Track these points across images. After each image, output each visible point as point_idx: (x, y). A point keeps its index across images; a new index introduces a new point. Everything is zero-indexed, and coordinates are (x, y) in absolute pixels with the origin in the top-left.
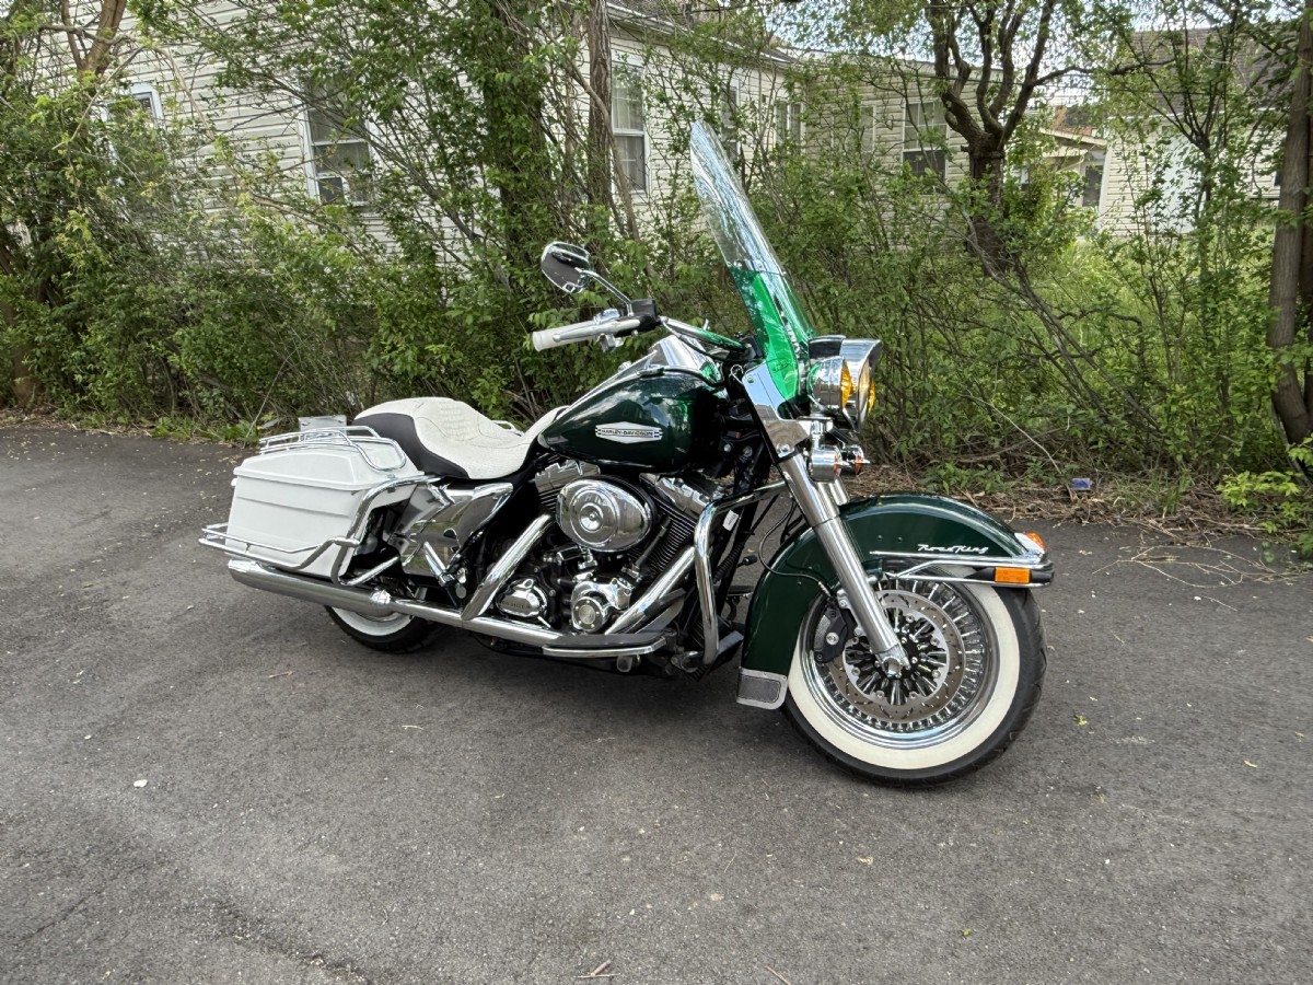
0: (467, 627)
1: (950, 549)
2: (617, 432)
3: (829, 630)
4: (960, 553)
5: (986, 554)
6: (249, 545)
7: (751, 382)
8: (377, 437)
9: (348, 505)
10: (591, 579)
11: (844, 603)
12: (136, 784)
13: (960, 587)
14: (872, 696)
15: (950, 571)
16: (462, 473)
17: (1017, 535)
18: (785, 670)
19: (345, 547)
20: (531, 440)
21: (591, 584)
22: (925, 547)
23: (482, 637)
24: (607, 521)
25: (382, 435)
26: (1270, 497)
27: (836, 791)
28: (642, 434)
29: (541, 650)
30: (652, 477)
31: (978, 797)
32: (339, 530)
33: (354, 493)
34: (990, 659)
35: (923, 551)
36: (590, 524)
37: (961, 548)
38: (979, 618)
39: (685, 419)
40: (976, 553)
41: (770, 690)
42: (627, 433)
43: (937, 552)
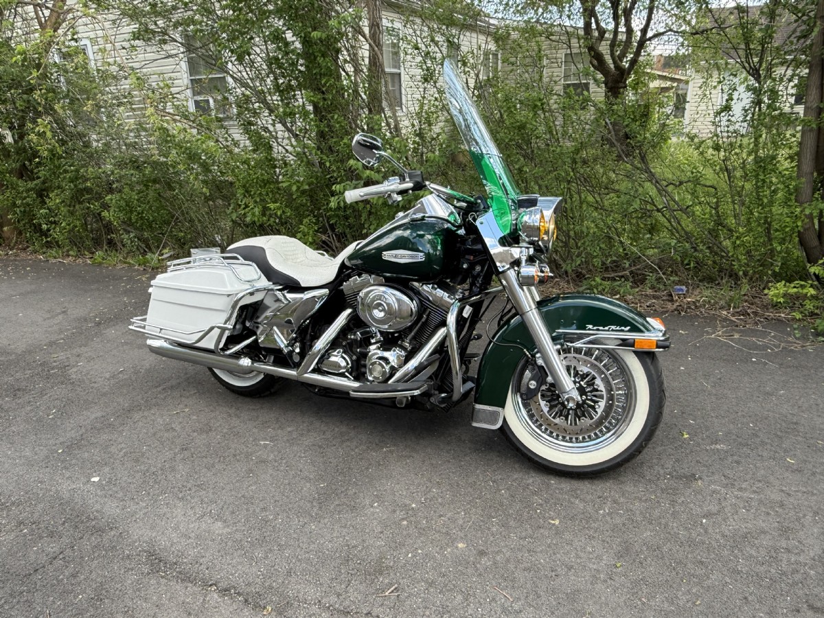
0: (300, 380)
1: (606, 328)
2: (396, 256)
3: (530, 380)
4: (613, 330)
5: (629, 331)
6: (161, 329)
7: (482, 223)
8: (242, 260)
9: (224, 304)
10: (379, 348)
11: (540, 362)
12: (93, 480)
13: (613, 352)
14: (557, 421)
15: (607, 342)
16: (297, 283)
17: (648, 319)
18: (503, 406)
19: (223, 330)
20: (340, 262)
21: (379, 352)
22: (590, 326)
23: (310, 386)
24: (390, 313)
25: (245, 260)
26: (797, 297)
27: (534, 480)
28: (412, 257)
29: (348, 393)
30: (416, 284)
31: (623, 483)
32: (219, 319)
33: (229, 295)
34: (630, 396)
35: (589, 329)
36: (379, 314)
37: (613, 327)
38: (624, 372)
39: (439, 248)
40: (622, 331)
41: (493, 417)
42: (403, 257)
43: (598, 330)
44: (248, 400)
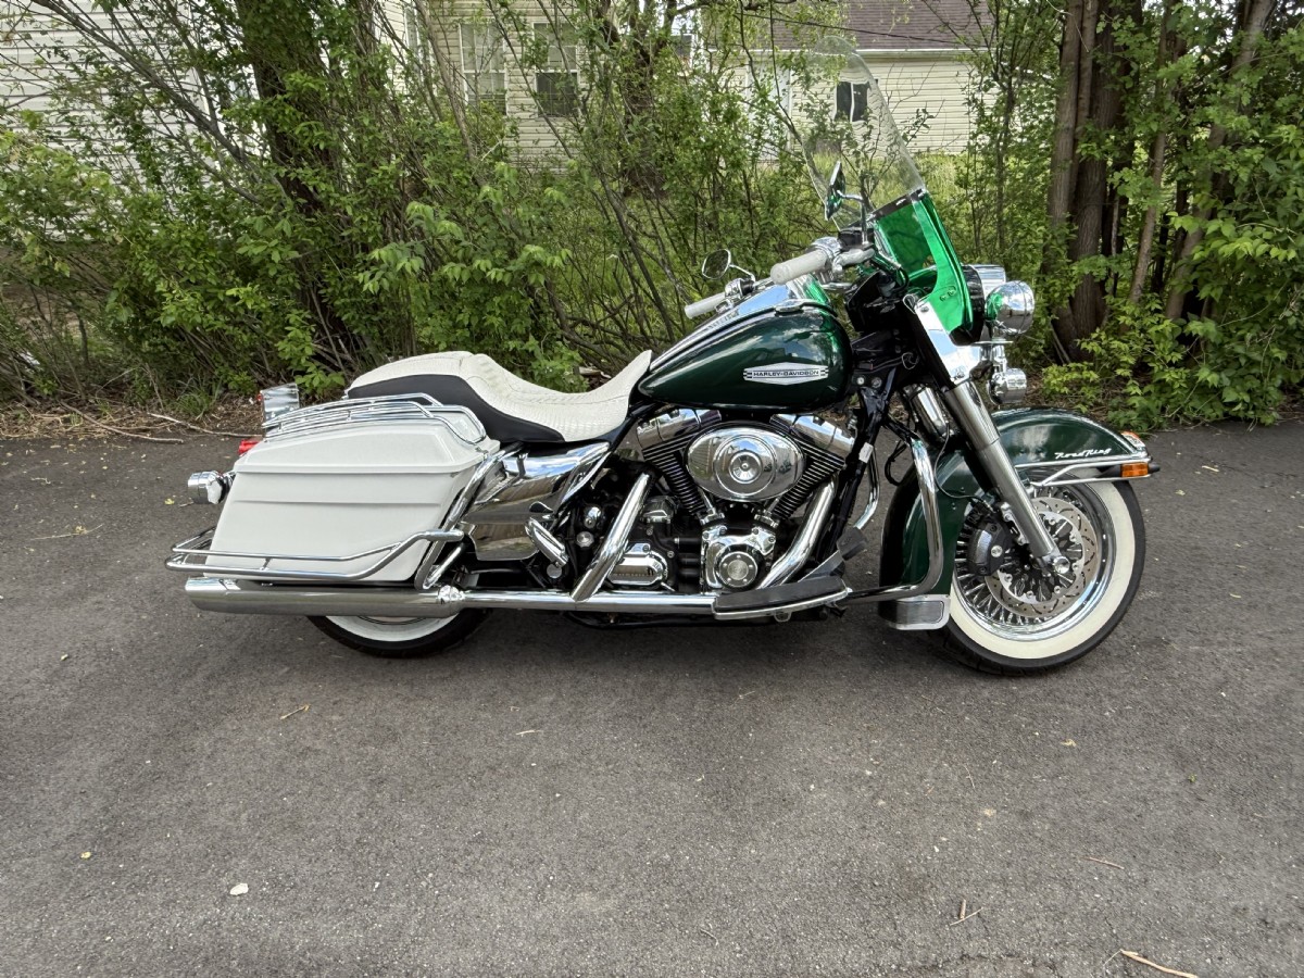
0: (580, 609)
1: (1081, 454)
2: (775, 373)
3: (991, 545)
4: (1090, 456)
5: (1110, 454)
6: (268, 559)
7: (925, 311)
8: (437, 405)
9: (439, 492)
11: (1009, 516)
13: (1082, 488)
15: (1076, 474)
16: (556, 436)
18: (948, 593)
19: (432, 540)
20: (628, 390)
21: (723, 540)
22: (1061, 455)
23: (600, 615)
24: (766, 470)
25: (444, 403)
28: (806, 373)
29: (712, 616)
30: (790, 418)
32: (426, 523)
33: (453, 474)
35: (1060, 459)
36: (745, 476)
37: (1090, 452)
40: (1102, 455)
42: (790, 374)
43: (1071, 458)
44: (412, 663)
